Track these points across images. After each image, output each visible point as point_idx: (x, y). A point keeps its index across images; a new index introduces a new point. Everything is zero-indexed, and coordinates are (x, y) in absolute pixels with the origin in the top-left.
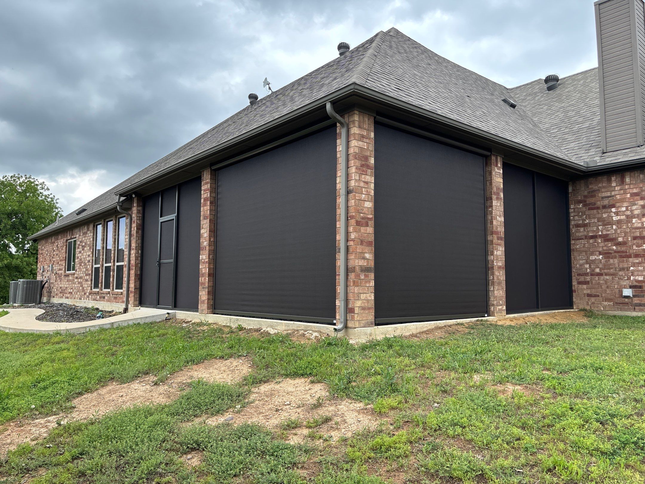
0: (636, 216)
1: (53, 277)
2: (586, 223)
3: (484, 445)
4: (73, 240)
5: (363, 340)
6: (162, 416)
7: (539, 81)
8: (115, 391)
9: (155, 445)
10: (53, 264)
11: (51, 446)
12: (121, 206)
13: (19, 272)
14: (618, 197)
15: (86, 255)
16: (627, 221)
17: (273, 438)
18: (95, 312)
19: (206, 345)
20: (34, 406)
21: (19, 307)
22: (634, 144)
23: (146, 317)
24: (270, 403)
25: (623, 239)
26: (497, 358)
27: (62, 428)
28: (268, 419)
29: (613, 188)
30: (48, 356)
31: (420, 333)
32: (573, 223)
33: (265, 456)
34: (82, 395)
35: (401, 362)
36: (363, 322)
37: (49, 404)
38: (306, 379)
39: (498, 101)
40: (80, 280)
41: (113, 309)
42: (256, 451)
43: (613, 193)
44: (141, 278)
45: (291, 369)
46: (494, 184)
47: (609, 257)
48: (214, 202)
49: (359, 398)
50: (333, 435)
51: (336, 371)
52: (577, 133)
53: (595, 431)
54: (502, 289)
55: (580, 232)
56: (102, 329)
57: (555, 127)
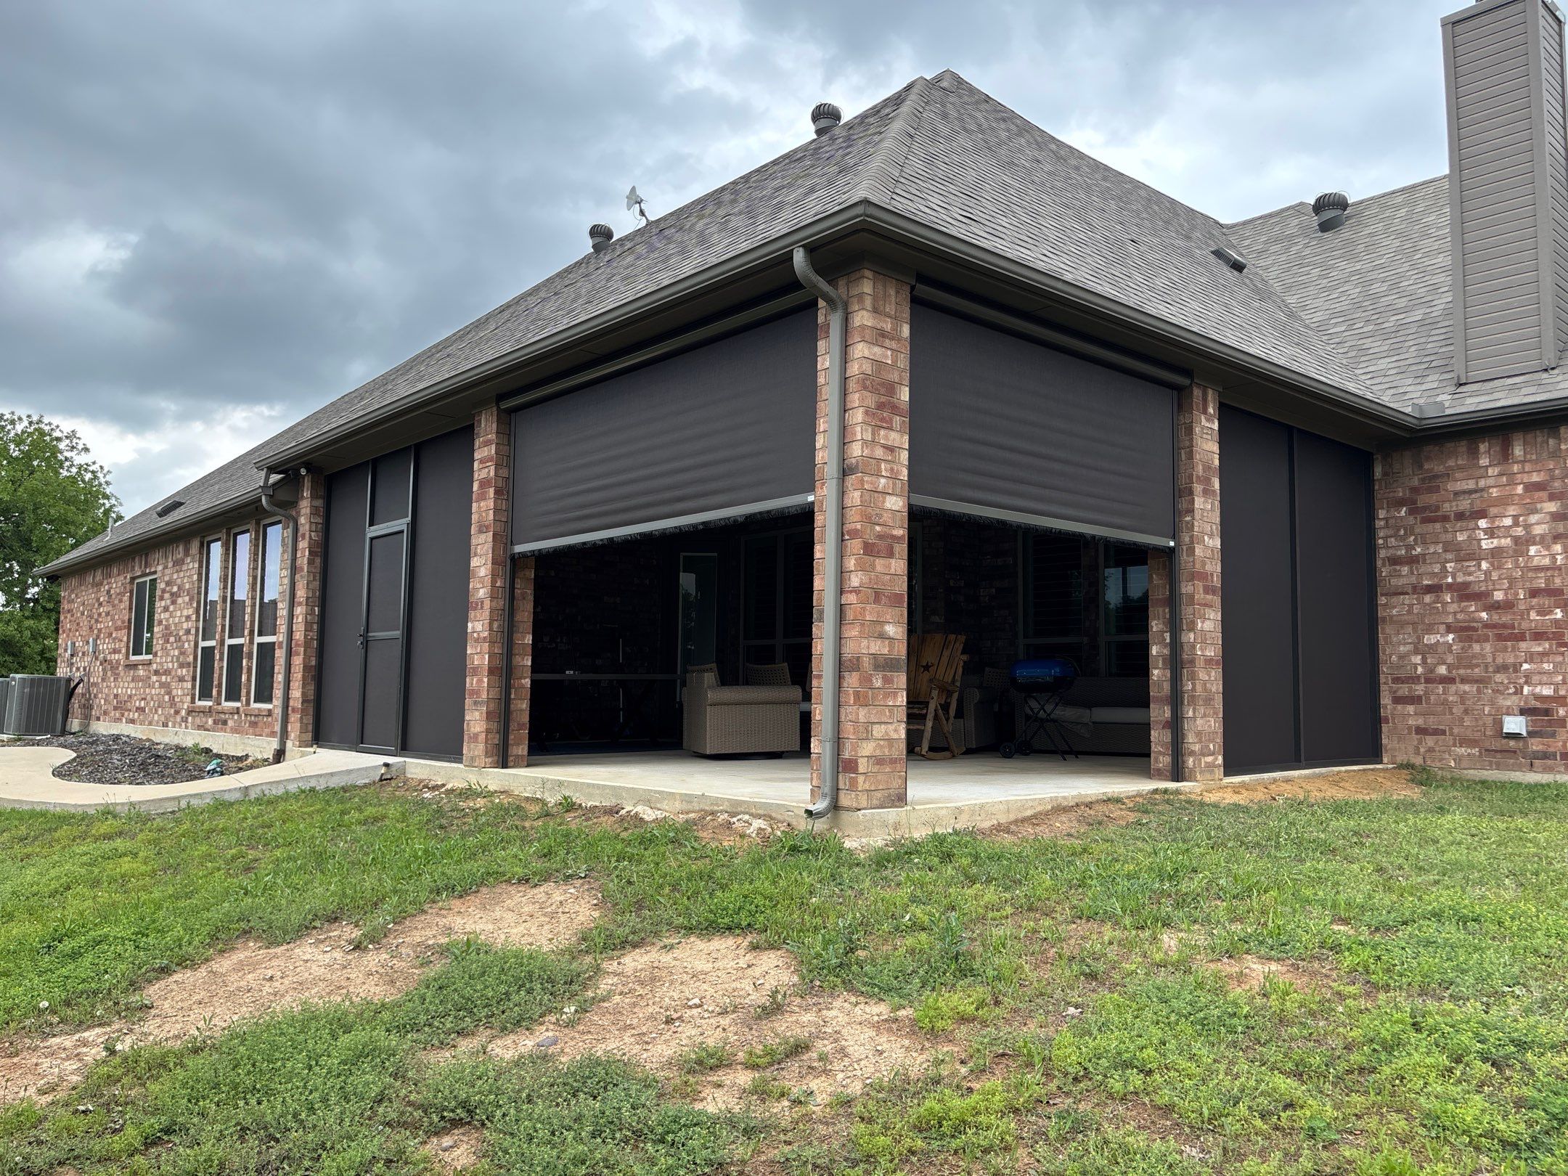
0: (1538, 539)
1: (98, 669)
2: (1416, 556)
3: (1203, 1122)
4: (148, 579)
5: (878, 840)
6: (374, 1034)
7: (1298, 208)
8: (254, 966)
9: (359, 1112)
10: (98, 637)
11: (91, 1108)
12: (271, 496)
13: (13, 655)
14: (1495, 492)
15: (181, 616)
16: (1515, 551)
17: (662, 1095)
18: (203, 759)
19: (484, 848)
20: (47, 1004)
21: (11, 743)
22: (1535, 364)
23: (332, 774)
24: (651, 1002)
25: (1506, 594)
26: (1215, 889)
27: (118, 1060)
28: (647, 1043)
29: (1482, 471)
30: (83, 871)
31: (1016, 822)
32: (1382, 553)
33: (642, 1145)
34: (170, 975)
35: (976, 897)
36: (879, 795)
37: (84, 996)
38: (740, 940)
39: (1203, 253)
40: (164, 678)
41: (249, 750)
42: (621, 1130)
43: (1482, 483)
44: (318, 675)
45: (700, 912)
46: (1198, 456)
47: (1470, 639)
48: (507, 491)
49: (878, 991)
50: (815, 1088)
51: (814, 921)
52: (1393, 335)
53: (1482, 1085)
54: (1214, 713)
55: (1400, 576)
56: (220, 805)
57: (1340, 320)
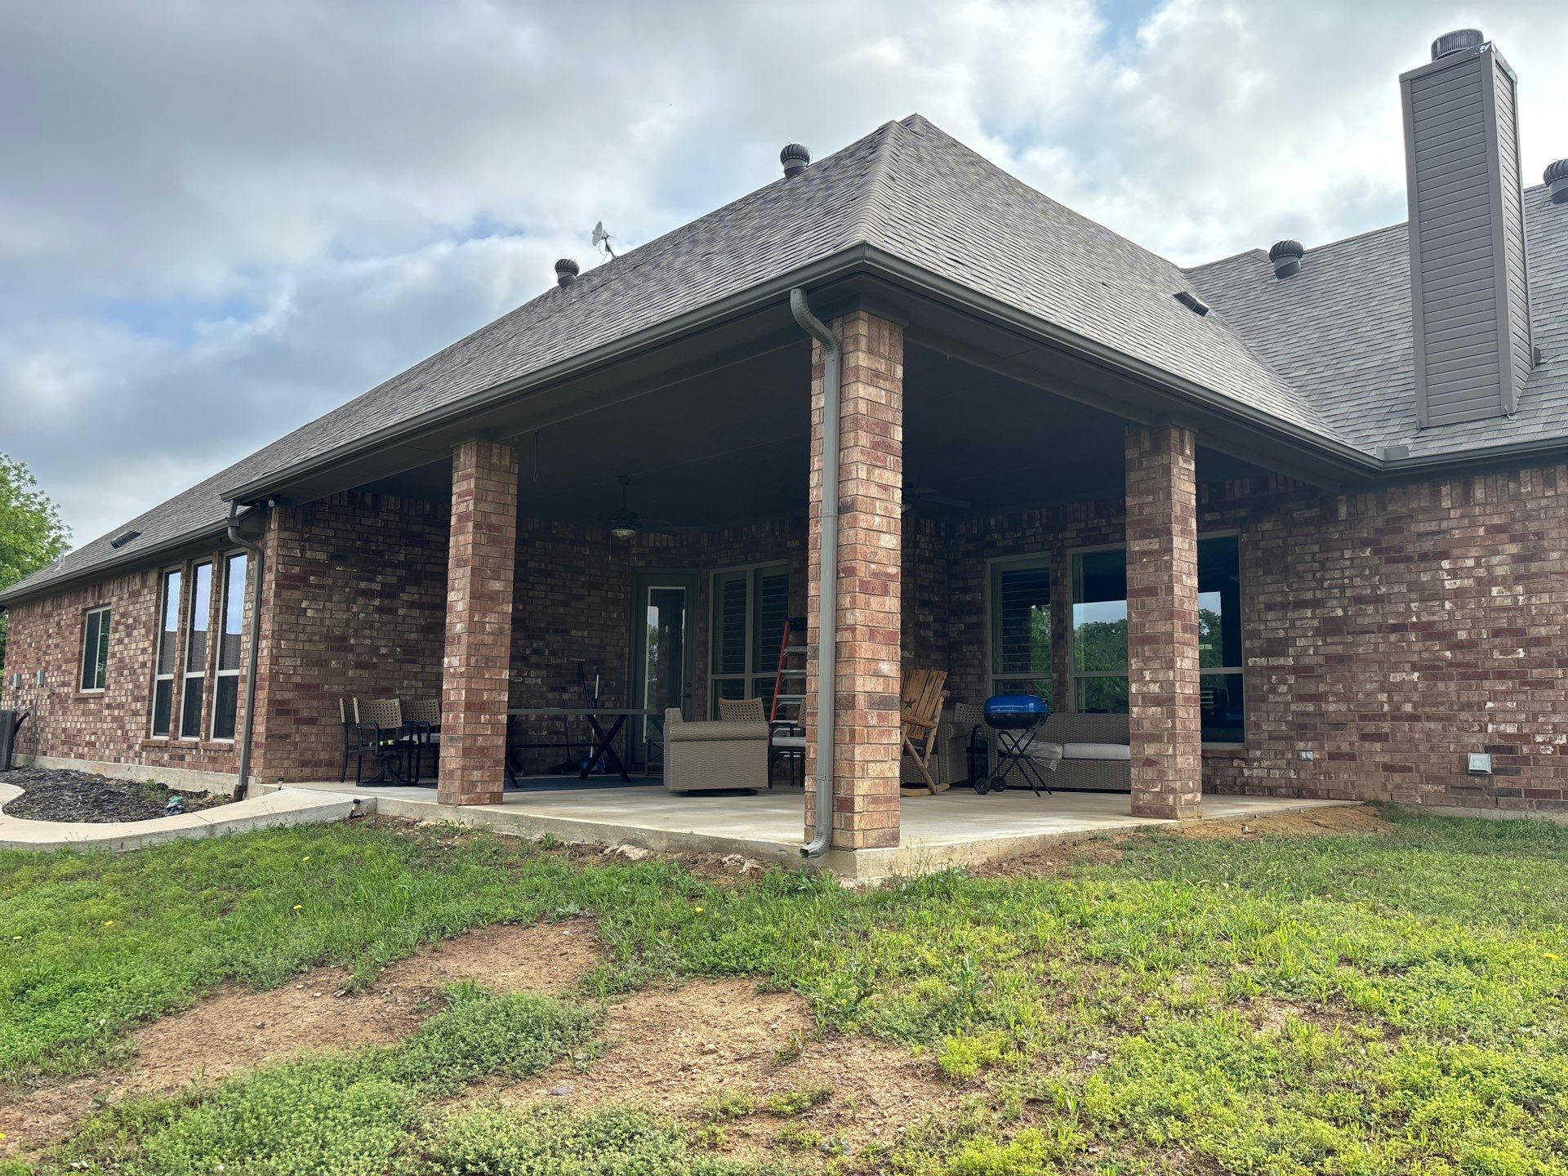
0: (1500, 580)
1: (45, 702)
2: (1381, 595)
4: (101, 610)
5: (874, 880)
7: (1255, 254)
8: (241, 1013)
9: (374, 1166)
10: (46, 669)
11: (86, 1165)
12: (238, 527)
14: (1457, 534)
15: (136, 649)
16: (1478, 592)
18: (160, 795)
22: (1493, 410)
24: (664, 1049)
25: (1469, 634)
27: (110, 1113)
28: (666, 1091)
29: (1444, 513)
30: (49, 914)
31: (1006, 860)
32: (1348, 593)
34: (154, 1023)
36: (874, 834)
37: (66, 1045)
38: (746, 984)
39: (1167, 297)
40: (116, 712)
41: (209, 787)
43: (1445, 525)
45: (702, 955)
46: (1175, 497)
47: (1434, 678)
49: (895, 1036)
50: (846, 1137)
51: (821, 964)
52: (1353, 380)
54: (1193, 751)
55: (1366, 615)
57: (1301, 364)
